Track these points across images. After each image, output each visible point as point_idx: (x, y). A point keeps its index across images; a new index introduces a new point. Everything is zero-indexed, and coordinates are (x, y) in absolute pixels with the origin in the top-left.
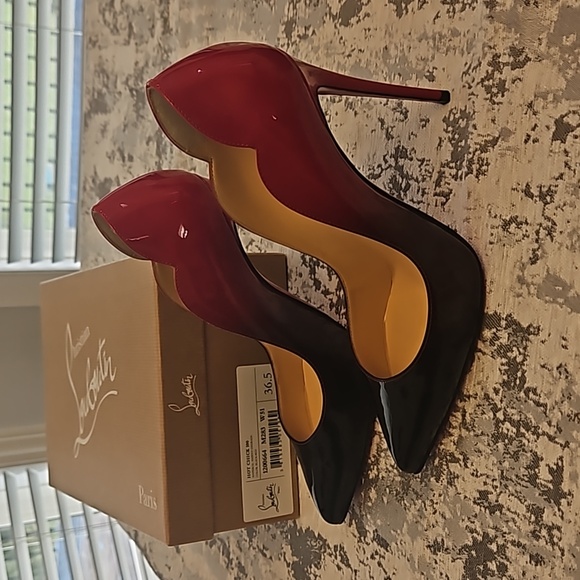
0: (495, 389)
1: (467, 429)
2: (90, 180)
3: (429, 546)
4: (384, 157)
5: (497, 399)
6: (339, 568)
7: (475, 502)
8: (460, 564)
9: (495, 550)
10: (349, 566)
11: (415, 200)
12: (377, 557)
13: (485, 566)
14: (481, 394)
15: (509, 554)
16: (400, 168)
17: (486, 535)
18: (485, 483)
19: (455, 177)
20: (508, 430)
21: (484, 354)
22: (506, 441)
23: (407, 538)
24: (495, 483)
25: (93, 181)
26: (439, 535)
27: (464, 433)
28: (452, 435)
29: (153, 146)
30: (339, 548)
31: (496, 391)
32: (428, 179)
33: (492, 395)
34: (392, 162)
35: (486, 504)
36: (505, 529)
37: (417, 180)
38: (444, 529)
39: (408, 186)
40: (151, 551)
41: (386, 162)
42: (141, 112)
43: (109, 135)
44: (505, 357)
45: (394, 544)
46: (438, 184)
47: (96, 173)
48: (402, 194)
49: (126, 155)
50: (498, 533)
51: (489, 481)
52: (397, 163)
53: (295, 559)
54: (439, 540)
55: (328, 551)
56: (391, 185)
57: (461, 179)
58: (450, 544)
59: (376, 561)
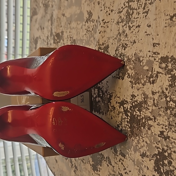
0: (166, 88)
1: (155, 106)
2: (32, 39)
3: (141, 155)
4: (124, 3)
5: (167, 92)
6: (108, 166)
7: (159, 136)
8: (153, 162)
9: (167, 155)
10: (111, 165)
11: (135, 18)
12: (121, 161)
13: (163, 162)
14: (161, 91)
15: (172, 157)
16: (129, 7)
17: (163, 149)
18: (162, 128)
19: (150, 4)
20: (172, 105)
21: (162, 74)
22: (171, 109)
23: (133, 152)
24: (166, 127)
25: (33, 39)
26: (145, 150)
27: (154, 108)
28: (149, 109)
29: (50, 22)
30: (108, 158)
31: (167, 89)
32: (140, 8)
33: (165, 91)
34: (127, 5)
35: (163, 137)
36: (171, 146)
37: (136, 10)
38: (147, 148)
39: (133, 13)
40: (49, 162)
41: (124, 5)
42: (46, 12)
43: (38, 22)
44: (170, 74)
45: (127, 155)
46: (144, 9)
47: (34, 36)
48: (131, 16)
49: (42, 28)
50: (168, 148)
51: (164, 127)
52: (129, 4)
53: (93, 163)
54: (145, 152)
55: (104, 159)
56: (126, 14)
57: (153, 3)
58: (149, 153)
59: (121, 162)
